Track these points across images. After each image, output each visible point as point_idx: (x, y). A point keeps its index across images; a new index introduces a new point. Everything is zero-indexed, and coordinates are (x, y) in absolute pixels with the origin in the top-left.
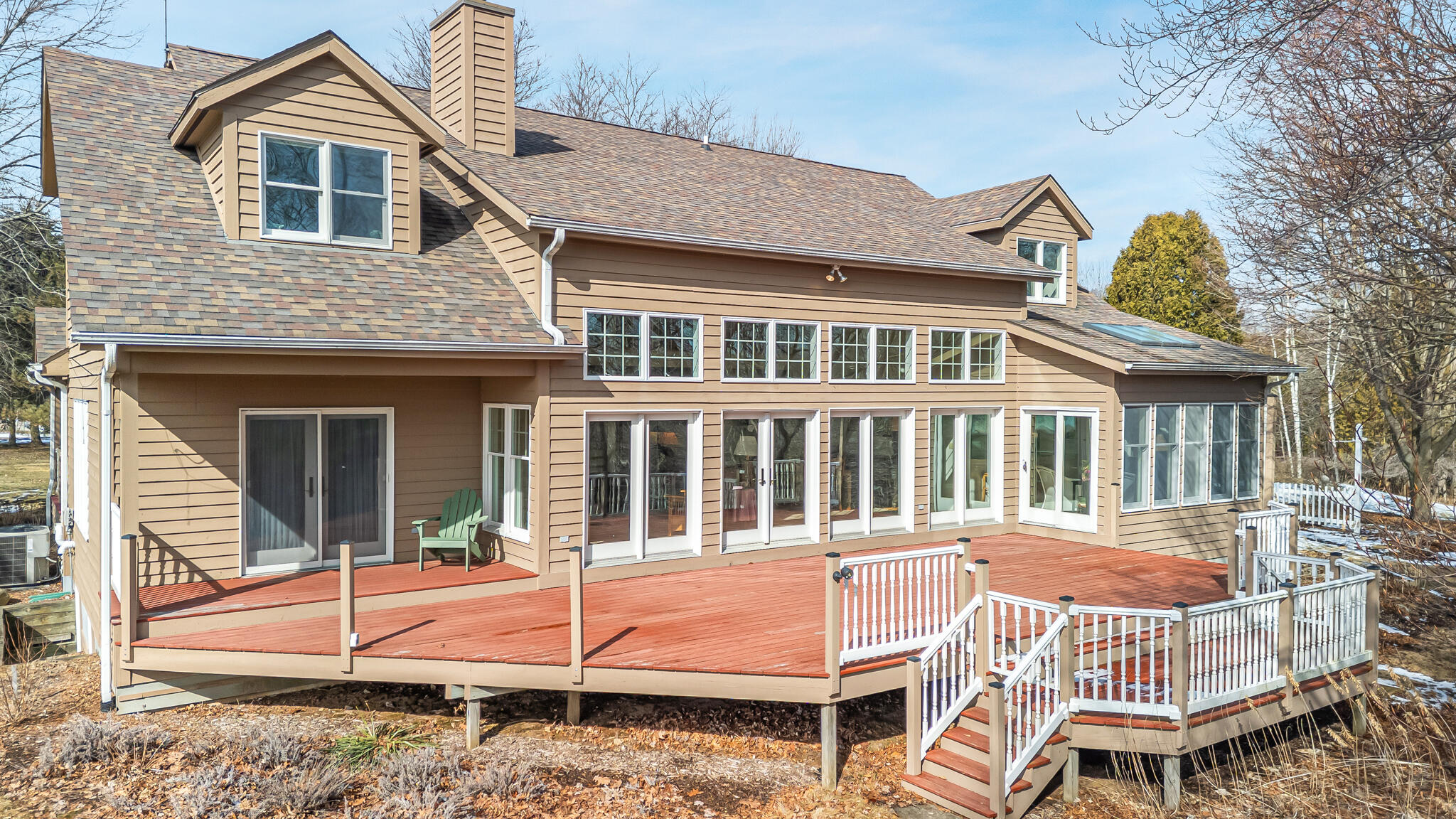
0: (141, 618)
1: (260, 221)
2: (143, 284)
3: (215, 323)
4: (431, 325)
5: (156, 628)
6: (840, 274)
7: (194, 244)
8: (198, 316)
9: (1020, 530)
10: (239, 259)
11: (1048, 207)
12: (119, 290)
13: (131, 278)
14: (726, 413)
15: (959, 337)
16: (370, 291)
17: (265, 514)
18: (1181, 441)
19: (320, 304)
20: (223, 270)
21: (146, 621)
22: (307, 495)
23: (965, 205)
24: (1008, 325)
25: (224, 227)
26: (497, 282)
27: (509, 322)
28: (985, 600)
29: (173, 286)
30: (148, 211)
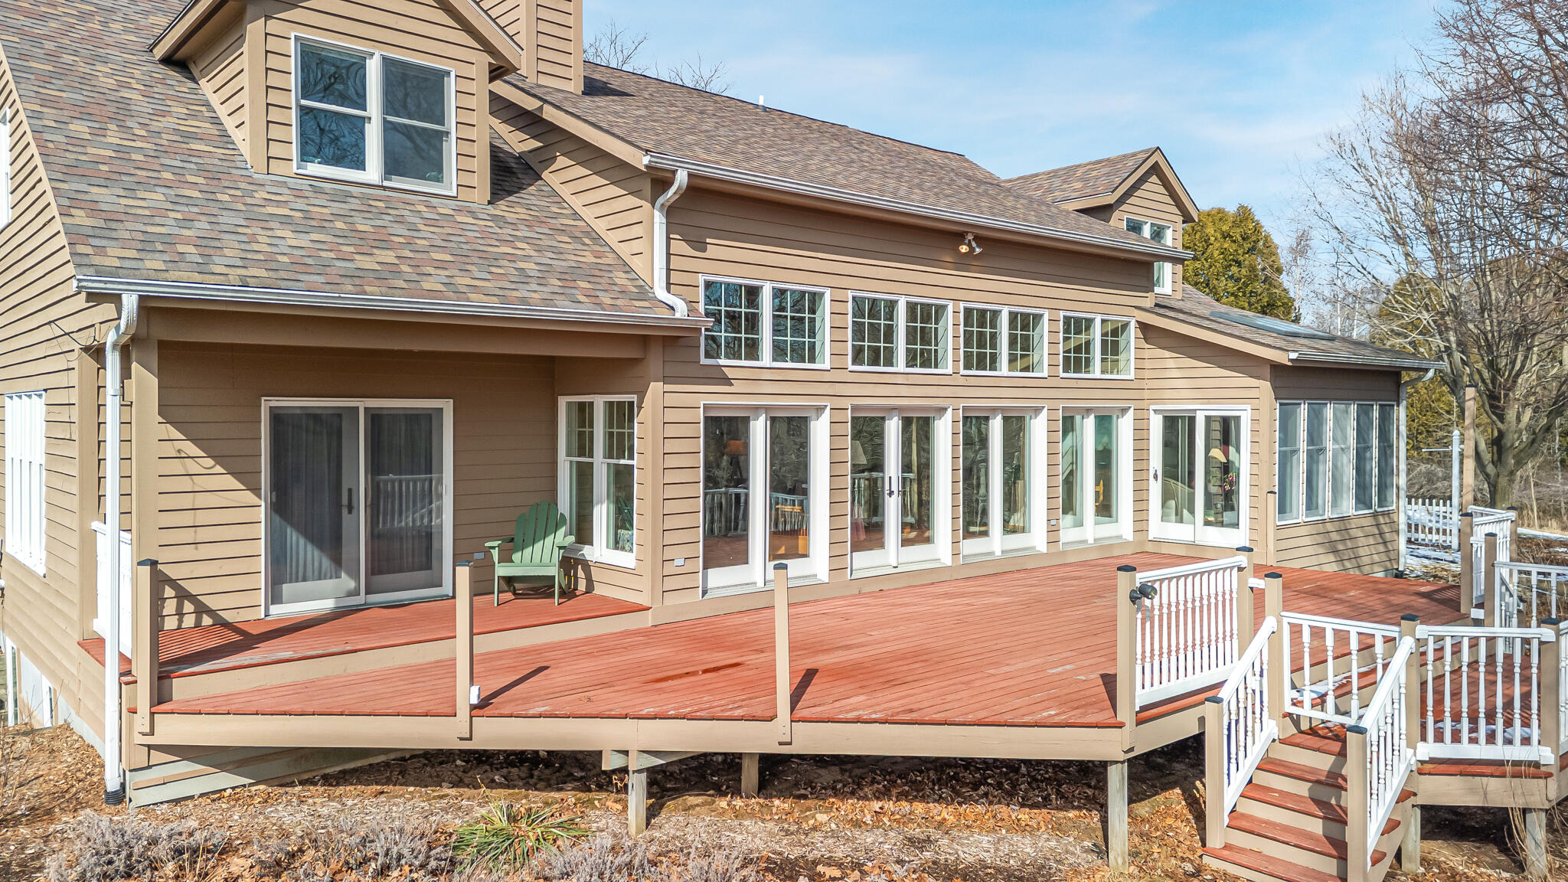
0: (163, 674)
1: (294, 151)
2: (157, 220)
3: (263, 273)
4: (527, 287)
5: (182, 688)
6: (974, 244)
7: (213, 176)
8: (240, 263)
9: (1150, 548)
10: (273, 197)
11: (1153, 184)
12: (129, 225)
13: (140, 211)
14: (854, 408)
15: (1089, 322)
16: (443, 244)
17: (293, 537)
18: (1330, 445)
19: (389, 257)
20: (255, 209)
21: (169, 677)
22: (345, 511)
23: (1057, 182)
24: (1136, 312)
25: (247, 157)
26: (587, 241)
27: (616, 288)
28: (1279, 623)
29: (197, 224)
30: (143, 133)
